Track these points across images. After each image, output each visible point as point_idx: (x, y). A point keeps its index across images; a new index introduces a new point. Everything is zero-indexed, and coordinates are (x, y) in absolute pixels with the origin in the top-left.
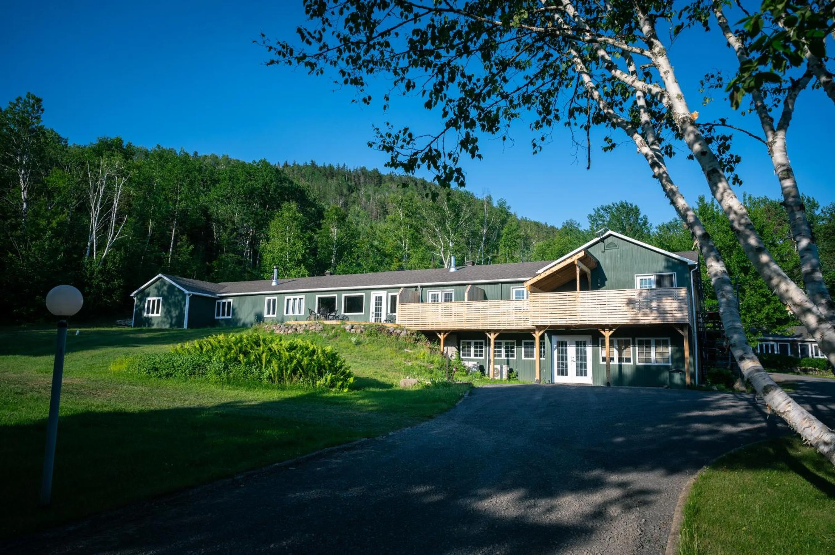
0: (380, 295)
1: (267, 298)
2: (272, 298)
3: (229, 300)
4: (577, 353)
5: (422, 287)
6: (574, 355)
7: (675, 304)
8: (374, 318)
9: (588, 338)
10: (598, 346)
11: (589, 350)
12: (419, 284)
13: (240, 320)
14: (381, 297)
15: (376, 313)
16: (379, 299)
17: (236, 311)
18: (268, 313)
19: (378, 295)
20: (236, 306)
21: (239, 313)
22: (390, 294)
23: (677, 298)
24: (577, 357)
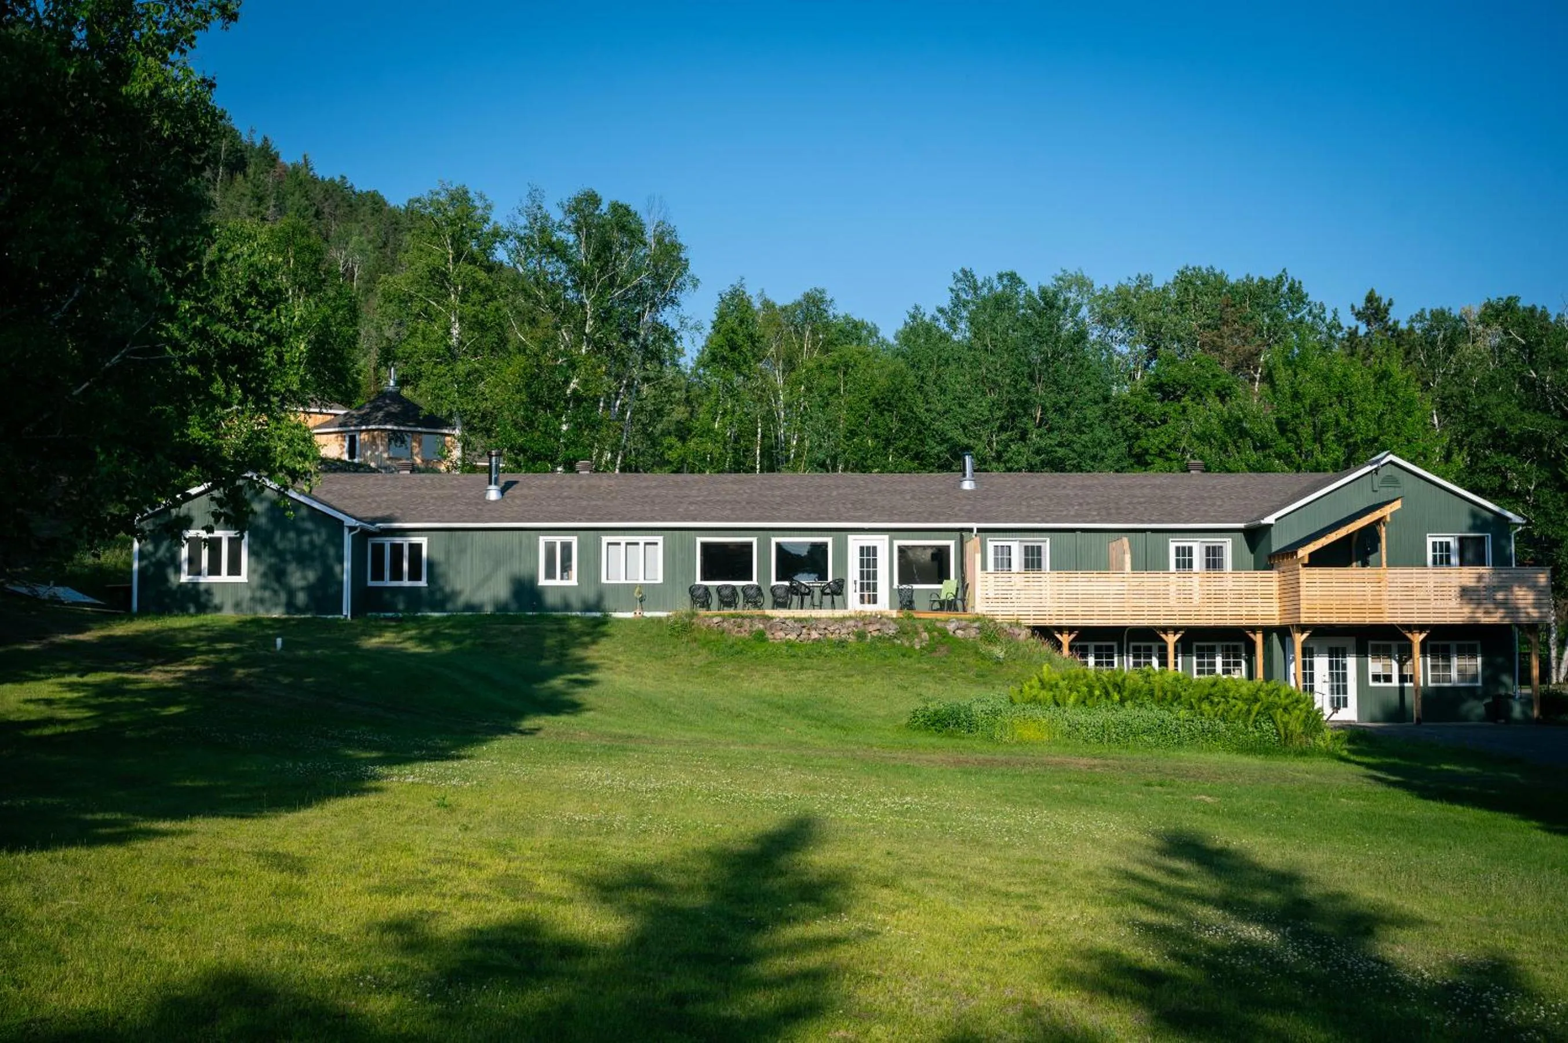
0: (871, 544)
1: (543, 540)
2: (558, 540)
3: (415, 540)
4: (1331, 667)
5: (979, 530)
6: (1327, 671)
7: (1531, 597)
8: (858, 593)
9: (1350, 642)
10: (1367, 656)
11: (1351, 662)
12: (975, 526)
13: (454, 594)
14: (875, 548)
15: (862, 584)
16: (868, 555)
17: (439, 570)
18: (550, 574)
19: (865, 544)
20: (439, 557)
21: (451, 574)
22: (897, 543)
23: (1534, 587)
24: (1331, 674)
